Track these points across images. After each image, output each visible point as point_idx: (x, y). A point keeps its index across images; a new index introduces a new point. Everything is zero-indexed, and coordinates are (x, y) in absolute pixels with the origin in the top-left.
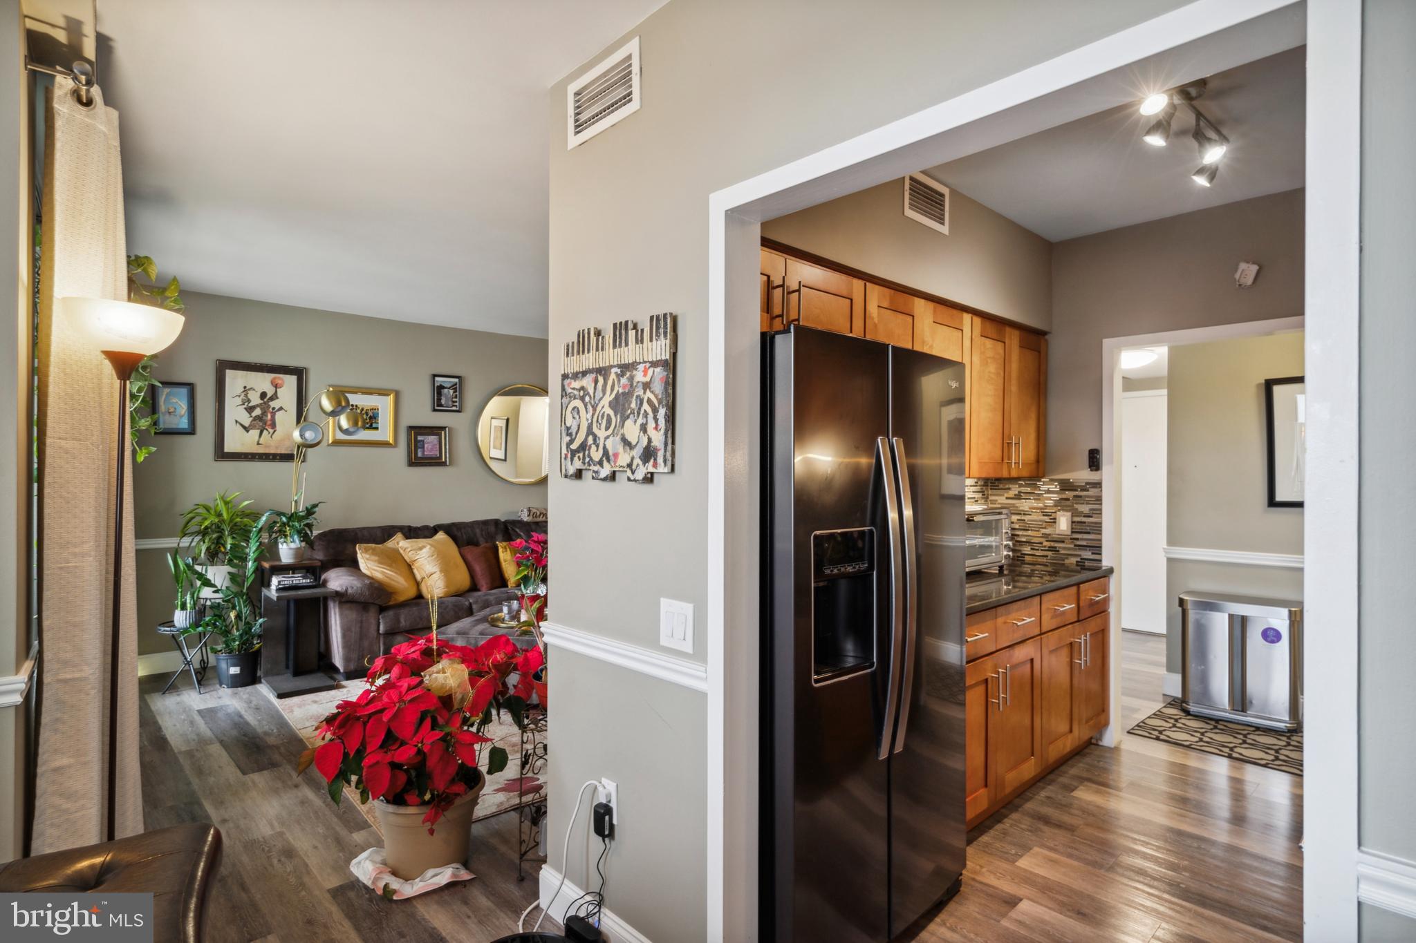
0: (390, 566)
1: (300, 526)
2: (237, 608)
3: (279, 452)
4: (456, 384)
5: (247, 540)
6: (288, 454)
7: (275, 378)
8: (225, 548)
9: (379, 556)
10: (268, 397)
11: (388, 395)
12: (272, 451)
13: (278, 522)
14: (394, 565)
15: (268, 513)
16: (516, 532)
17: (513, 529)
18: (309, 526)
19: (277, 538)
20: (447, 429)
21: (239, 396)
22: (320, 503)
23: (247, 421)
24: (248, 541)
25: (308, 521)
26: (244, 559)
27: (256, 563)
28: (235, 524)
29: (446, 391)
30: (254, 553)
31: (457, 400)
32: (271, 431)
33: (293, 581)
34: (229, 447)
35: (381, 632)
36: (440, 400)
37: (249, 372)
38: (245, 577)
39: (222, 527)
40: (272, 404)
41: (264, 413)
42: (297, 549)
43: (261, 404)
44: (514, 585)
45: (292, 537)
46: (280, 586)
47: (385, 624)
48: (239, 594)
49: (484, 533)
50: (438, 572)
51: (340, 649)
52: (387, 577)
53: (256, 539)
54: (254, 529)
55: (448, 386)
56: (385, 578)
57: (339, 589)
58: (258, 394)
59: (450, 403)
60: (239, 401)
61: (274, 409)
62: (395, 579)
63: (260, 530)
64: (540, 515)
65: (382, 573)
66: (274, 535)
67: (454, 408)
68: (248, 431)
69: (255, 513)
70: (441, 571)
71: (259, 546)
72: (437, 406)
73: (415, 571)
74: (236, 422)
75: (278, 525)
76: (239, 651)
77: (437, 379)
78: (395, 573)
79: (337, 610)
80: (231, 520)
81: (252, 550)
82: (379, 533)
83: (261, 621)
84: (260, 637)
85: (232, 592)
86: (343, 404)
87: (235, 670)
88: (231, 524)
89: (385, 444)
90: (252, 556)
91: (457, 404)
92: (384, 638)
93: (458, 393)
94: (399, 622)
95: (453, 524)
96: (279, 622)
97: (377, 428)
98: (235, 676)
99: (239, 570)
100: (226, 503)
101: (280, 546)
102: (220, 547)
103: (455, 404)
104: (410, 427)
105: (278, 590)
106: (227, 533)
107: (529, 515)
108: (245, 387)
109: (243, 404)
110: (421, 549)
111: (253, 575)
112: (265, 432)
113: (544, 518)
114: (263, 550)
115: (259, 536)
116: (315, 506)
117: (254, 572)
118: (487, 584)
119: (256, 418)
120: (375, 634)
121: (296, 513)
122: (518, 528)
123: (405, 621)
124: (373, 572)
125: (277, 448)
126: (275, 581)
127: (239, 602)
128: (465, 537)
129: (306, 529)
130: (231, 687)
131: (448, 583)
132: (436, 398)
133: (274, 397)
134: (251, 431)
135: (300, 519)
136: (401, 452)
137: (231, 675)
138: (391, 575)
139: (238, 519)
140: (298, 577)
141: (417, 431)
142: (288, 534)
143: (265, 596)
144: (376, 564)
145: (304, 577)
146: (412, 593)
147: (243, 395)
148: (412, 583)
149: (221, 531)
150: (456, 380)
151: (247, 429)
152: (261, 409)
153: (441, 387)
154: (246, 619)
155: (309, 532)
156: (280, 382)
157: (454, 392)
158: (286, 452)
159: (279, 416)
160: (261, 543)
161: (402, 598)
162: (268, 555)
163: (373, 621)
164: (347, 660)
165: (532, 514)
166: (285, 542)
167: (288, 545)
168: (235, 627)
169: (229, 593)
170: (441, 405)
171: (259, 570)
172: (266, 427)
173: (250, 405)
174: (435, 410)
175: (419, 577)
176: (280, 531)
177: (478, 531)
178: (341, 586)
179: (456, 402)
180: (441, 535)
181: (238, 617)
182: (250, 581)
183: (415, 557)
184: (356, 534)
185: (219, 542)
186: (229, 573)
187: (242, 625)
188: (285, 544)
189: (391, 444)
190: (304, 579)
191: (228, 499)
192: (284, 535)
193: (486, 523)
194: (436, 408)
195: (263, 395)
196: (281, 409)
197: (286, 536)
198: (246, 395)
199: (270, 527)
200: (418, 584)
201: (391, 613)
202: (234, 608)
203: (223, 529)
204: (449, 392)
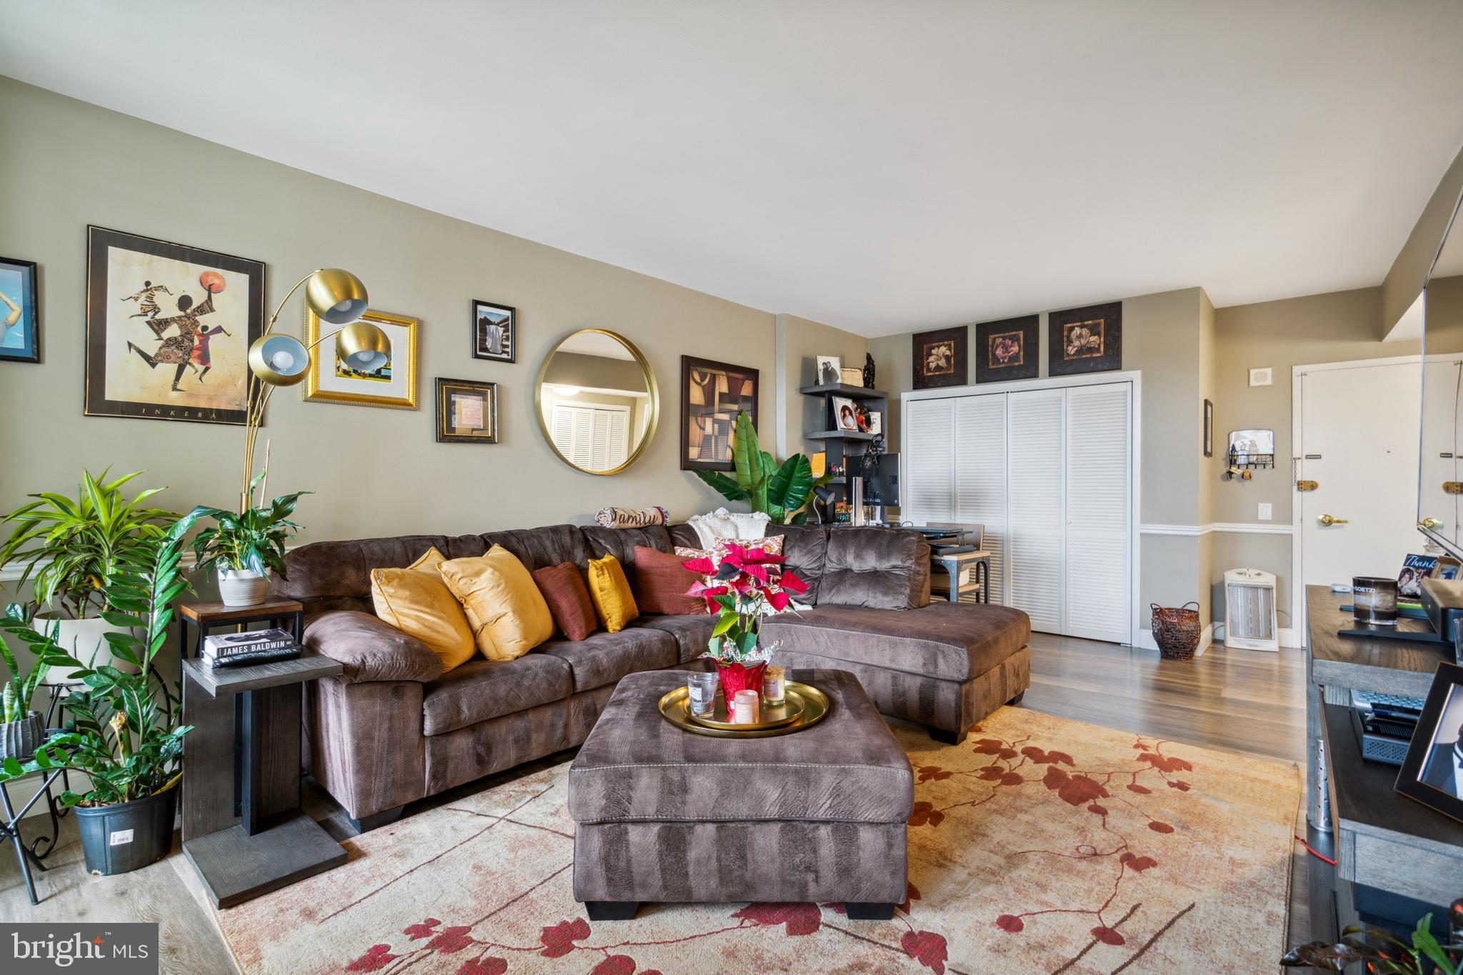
0: (431, 606)
1: (261, 537)
2: (127, 707)
3: (214, 406)
4: (507, 320)
5: (150, 565)
6: (233, 411)
7: (207, 274)
8: (102, 582)
9: (411, 591)
10: (194, 306)
11: (405, 324)
12: (203, 404)
13: (216, 531)
14: (436, 604)
15: (195, 514)
16: (600, 544)
17: (595, 540)
18: (278, 537)
19: (212, 561)
20: (495, 386)
21: (136, 299)
22: (300, 493)
23: (152, 345)
24: (152, 570)
25: (278, 528)
26: (143, 605)
27: (169, 613)
28: (126, 535)
29: (492, 328)
30: (163, 592)
31: (509, 343)
32: (201, 368)
33: (249, 646)
34: (114, 391)
35: (426, 733)
36: (485, 340)
37: (156, 258)
38: (145, 641)
39: (97, 542)
40: (203, 320)
41: (187, 334)
42: (257, 580)
43: (180, 317)
44: (618, 628)
45: (245, 557)
46: (223, 660)
47: (435, 717)
48: (132, 679)
49: (556, 546)
50: (510, 614)
51: (350, 776)
52: (426, 626)
53: (169, 564)
54: (164, 544)
55: (497, 321)
56: (423, 629)
57: (347, 659)
58: (175, 300)
59: (499, 347)
60: (136, 307)
61: (205, 328)
62: (441, 630)
63: (179, 545)
64: (629, 519)
65: (418, 619)
66: (207, 556)
67: (504, 356)
68: (153, 365)
69: (167, 515)
70: (514, 612)
71: (176, 576)
72: (480, 351)
73: (470, 612)
74: (130, 345)
75: (216, 535)
76: (131, 796)
77: (480, 308)
78: (440, 618)
79: (343, 700)
80: (116, 527)
81: (161, 582)
82: (398, 548)
83: (180, 731)
84: (178, 757)
85: (114, 679)
86: (356, 296)
87: (122, 837)
88: (116, 536)
89: (401, 404)
90: (160, 598)
91: (509, 350)
92: (432, 743)
93: (510, 333)
94: (459, 711)
95: (510, 533)
96: (220, 726)
97: (388, 378)
98: (123, 848)
99: (132, 629)
100: (107, 495)
101: (221, 576)
102: (91, 581)
103: (506, 350)
104: (440, 379)
105: (220, 668)
106: (106, 552)
107: (614, 520)
108: (148, 284)
109: (145, 314)
110: (478, 574)
111: (164, 636)
112: (188, 369)
113: (634, 522)
114: (185, 585)
115: (175, 556)
116: (292, 499)
117: (166, 629)
118: (580, 628)
119: (170, 342)
120: (415, 737)
121: (254, 514)
122: (604, 539)
123: (469, 709)
124: (401, 618)
125: (210, 399)
126: (211, 647)
127: (130, 697)
128: (530, 552)
129: (272, 542)
130: (113, 873)
131: (526, 632)
132: (478, 337)
133: (207, 307)
134: (160, 366)
135: (262, 523)
136: (425, 419)
137: (112, 847)
138: (433, 622)
139: (132, 526)
140: (261, 637)
141: (449, 387)
142: (237, 551)
143: (189, 679)
144: (407, 604)
145: (273, 638)
146: (467, 652)
147: (144, 295)
148: (468, 634)
149: (97, 549)
150: (508, 313)
151: (151, 361)
152: (181, 327)
153: (486, 322)
154: (146, 728)
155: (276, 548)
156: (216, 281)
157: (504, 332)
158: (230, 408)
159: (214, 342)
160: (179, 572)
161: (453, 663)
162: (194, 592)
163: (413, 715)
164: (364, 794)
165: (618, 517)
166: (230, 568)
167: (236, 574)
168: (121, 747)
169: (106, 680)
170: (486, 350)
171: (179, 627)
172: (191, 361)
173: (158, 317)
174: (477, 357)
175: (476, 623)
176: (220, 547)
177: (548, 543)
178: (351, 652)
179: (507, 346)
180: (497, 551)
181: (131, 724)
182: (155, 649)
183: (469, 589)
184: (360, 550)
185: (90, 570)
186: (107, 635)
187: (136, 739)
188: (230, 572)
189: (411, 405)
190: (273, 640)
191: (109, 487)
192: (228, 555)
193: (555, 530)
194: (479, 353)
195: (184, 302)
196: (219, 330)
197: (231, 557)
198: (150, 298)
199: (200, 541)
200: (475, 634)
201: (443, 695)
202: (119, 706)
203: (99, 546)
204: (496, 329)
